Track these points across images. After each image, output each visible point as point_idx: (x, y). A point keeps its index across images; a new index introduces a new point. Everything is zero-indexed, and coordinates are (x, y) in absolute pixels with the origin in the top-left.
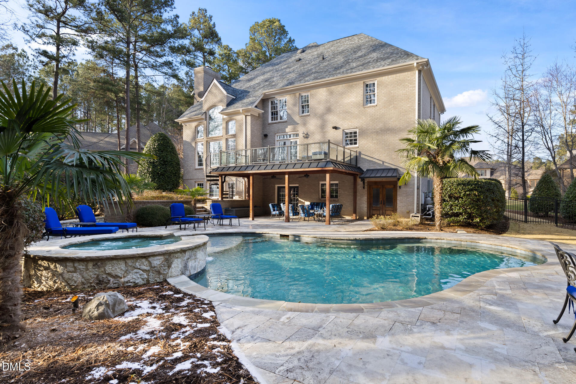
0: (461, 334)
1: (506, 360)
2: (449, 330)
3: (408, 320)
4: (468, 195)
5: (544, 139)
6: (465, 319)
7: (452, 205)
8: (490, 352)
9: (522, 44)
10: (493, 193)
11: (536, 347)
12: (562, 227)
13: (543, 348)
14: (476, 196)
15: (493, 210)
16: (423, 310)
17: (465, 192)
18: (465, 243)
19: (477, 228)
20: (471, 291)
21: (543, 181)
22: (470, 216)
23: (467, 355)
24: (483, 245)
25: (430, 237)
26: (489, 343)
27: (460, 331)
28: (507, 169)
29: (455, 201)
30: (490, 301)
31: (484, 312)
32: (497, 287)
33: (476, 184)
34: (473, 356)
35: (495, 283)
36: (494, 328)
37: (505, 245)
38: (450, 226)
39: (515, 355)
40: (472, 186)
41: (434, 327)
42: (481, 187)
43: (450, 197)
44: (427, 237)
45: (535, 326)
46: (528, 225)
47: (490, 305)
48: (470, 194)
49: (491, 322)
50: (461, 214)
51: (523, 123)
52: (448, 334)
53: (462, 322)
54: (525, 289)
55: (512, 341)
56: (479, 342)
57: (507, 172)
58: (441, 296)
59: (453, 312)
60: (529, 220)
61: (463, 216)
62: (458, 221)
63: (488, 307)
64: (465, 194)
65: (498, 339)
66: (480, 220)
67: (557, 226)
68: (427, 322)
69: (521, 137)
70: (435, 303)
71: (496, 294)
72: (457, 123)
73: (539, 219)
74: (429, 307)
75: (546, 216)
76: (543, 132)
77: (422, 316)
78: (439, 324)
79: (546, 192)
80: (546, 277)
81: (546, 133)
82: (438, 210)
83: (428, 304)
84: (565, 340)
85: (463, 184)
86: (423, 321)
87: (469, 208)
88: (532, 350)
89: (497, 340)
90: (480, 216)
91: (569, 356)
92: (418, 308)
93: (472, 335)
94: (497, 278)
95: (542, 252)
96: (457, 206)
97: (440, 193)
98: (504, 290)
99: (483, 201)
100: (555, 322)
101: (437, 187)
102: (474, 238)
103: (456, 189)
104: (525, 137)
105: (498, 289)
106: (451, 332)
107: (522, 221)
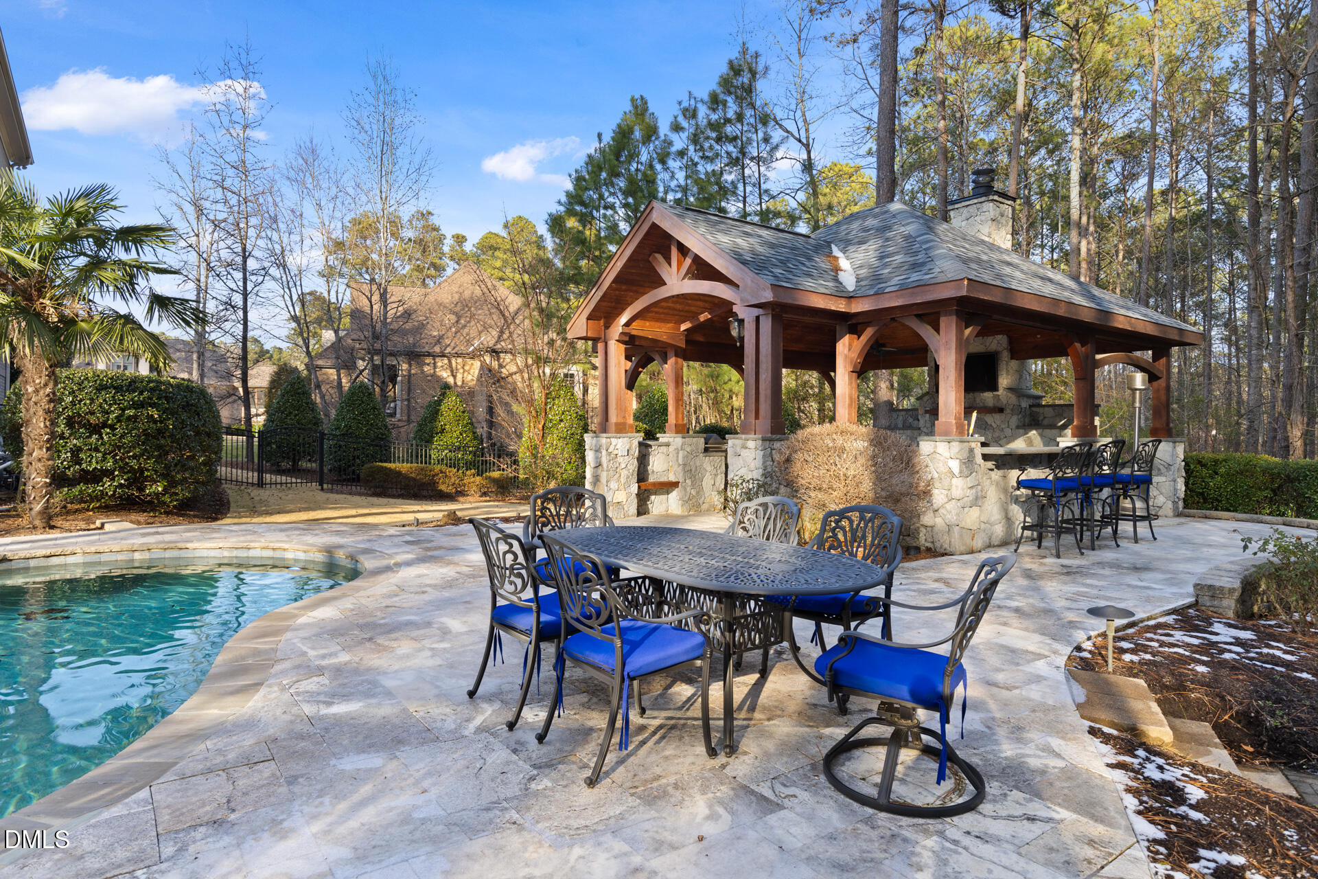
0: (314, 817)
1: (453, 828)
2: (275, 823)
3: (121, 854)
4: (129, 418)
5: (287, 298)
6: (296, 767)
7: (79, 449)
8: (411, 827)
9: (244, 62)
10: (198, 415)
11: (479, 766)
12: (331, 491)
13: (489, 761)
14: (155, 422)
15: (197, 461)
16: (157, 797)
17: (123, 410)
18: (146, 555)
19: (154, 510)
20: (259, 684)
21: (290, 391)
22: (137, 479)
23: (369, 868)
24: (205, 553)
25: (22, 554)
26: (393, 804)
27: (306, 809)
28: (195, 356)
29: (90, 437)
30: (319, 694)
31: (327, 730)
32: (312, 653)
33: (152, 390)
34: (384, 864)
35: (299, 645)
36: (374, 760)
37: (256, 545)
38: (68, 513)
39: (460, 808)
40: (141, 393)
41: (227, 833)
42: (167, 398)
43: (70, 423)
44: (9, 555)
45: (444, 717)
46: (268, 492)
47: (329, 704)
48: (135, 417)
49: (361, 750)
50: (109, 473)
51: (244, 250)
52: (284, 835)
53: (292, 780)
54: (370, 639)
55: (429, 774)
56: (369, 815)
57: (195, 366)
58: (183, 729)
59: (250, 762)
60: (268, 481)
61: (113, 479)
62: (96, 497)
63: (325, 711)
64: (121, 415)
65: (402, 785)
66: (165, 489)
67: (322, 489)
68: (194, 827)
69: (241, 284)
70: (181, 758)
71: (320, 671)
72: (107, 206)
73: (284, 478)
74: (169, 776)
75: (295, 471)
76: (284, 279)
77: (165, 816)
78: (233, 817)
79: (296, 416)
80: (388, 602)
81: (291, 284)
82: (40, 465)
83: (160, 770)
84: (511, 726)
85: (115, 388)
86: (177, 832)
87: (134, 457)
88: (477, 775)
89: (402, 788)
90: (164, 476)
91: (534, 756)
92: (134, 797)
93: (343, 806)
94: (296, 630)
95: (345, 550)
96: (97, 450)
97: (48, 412)
98: (331, 655)
99: (172, 436)
100: (472, 694)
101: (37, 391)
102: (167, 537)
103: (92, 400)
104: (250, 286)
105: (316, 656)
106: (285, 824)
107: (253, 484)
